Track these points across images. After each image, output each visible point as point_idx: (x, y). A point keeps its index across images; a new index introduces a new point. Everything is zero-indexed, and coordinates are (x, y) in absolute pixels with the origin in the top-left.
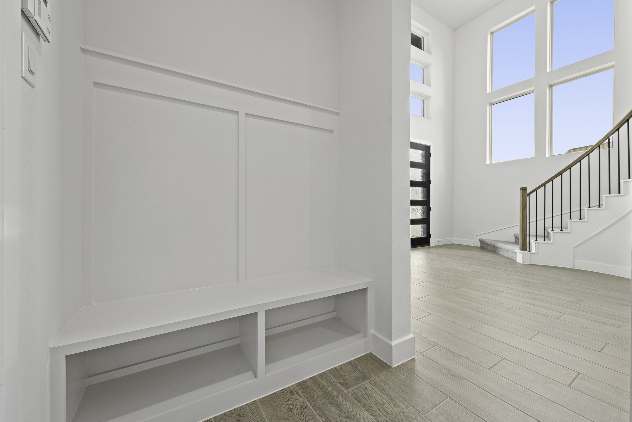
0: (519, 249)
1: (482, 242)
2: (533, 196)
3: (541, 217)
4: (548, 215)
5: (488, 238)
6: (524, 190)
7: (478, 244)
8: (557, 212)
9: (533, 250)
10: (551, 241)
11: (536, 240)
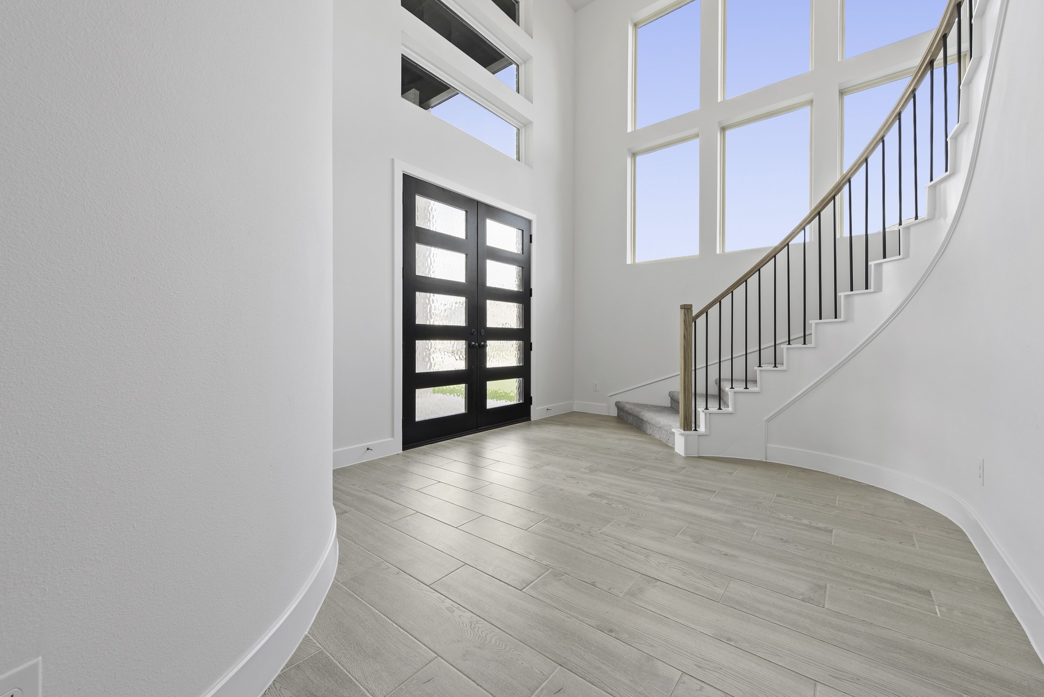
0: (678, 425)
1: (620, 407)
2: (701, 321)
3: (713, 359)
4: (726, 356)
5: (629, 398)
6: (688, 309)
7: (614, 412)
8: (739, 351)
9: (702, 428)
10: (730, 409)
11: (707, 408)
